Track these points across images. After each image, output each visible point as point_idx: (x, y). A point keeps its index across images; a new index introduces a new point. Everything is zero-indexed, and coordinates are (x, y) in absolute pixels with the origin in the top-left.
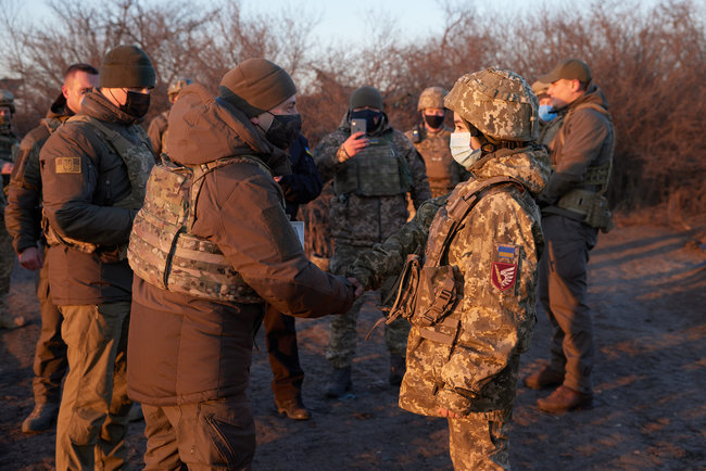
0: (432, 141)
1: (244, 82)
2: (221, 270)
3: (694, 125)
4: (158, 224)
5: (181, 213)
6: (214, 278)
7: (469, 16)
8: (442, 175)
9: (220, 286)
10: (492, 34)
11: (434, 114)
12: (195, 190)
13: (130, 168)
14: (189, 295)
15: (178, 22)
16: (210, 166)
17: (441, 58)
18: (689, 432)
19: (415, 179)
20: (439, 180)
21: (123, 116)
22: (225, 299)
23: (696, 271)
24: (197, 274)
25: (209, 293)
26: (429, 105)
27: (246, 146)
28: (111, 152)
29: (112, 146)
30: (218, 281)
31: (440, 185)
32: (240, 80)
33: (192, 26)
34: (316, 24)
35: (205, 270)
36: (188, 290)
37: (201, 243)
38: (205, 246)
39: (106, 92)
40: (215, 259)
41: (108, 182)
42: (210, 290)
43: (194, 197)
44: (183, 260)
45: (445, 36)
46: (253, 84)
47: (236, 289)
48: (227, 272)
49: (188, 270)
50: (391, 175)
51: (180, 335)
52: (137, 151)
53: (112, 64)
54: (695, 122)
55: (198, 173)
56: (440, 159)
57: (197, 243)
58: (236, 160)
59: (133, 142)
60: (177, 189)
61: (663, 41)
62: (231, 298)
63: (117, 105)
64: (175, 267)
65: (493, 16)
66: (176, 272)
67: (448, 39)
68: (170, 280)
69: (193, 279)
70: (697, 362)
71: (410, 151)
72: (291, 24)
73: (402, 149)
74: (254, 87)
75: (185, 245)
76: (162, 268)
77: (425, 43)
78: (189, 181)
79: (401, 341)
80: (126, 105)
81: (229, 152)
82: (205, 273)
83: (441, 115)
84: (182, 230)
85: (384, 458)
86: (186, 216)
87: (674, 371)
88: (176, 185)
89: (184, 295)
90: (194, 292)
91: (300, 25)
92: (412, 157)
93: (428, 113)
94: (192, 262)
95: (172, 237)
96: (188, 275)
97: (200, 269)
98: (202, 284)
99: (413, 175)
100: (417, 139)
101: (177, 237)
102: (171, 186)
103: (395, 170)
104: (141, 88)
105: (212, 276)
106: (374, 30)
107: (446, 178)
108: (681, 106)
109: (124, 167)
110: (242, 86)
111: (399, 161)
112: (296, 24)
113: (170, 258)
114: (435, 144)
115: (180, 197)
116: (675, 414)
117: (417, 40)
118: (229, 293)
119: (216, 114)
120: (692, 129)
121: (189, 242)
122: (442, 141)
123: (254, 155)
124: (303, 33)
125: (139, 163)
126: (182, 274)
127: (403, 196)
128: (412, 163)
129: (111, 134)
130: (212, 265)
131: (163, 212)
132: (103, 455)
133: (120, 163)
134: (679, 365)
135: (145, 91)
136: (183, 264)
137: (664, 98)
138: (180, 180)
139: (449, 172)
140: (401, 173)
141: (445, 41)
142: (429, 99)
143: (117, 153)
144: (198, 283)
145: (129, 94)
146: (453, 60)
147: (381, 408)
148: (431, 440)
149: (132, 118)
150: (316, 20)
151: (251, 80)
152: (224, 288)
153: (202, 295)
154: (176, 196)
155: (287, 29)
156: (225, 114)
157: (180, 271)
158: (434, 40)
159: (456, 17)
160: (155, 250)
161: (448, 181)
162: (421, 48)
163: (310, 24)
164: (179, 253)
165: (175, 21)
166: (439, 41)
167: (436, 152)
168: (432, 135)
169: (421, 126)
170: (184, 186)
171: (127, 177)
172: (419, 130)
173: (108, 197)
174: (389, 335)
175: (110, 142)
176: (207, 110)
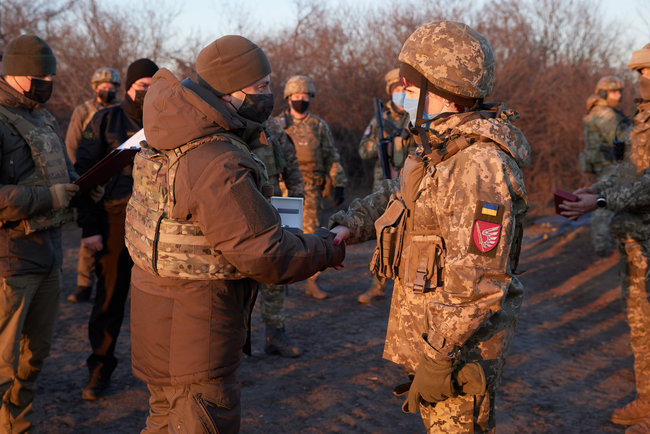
0: (298, 127)
1: (219, 59)
2: (206, 251)
3: (527, 112)
4: (143, 210)
5: (161, 200)
6: (202, 259)
7: (320, 9)
8: (308, 159)
9: (207, 266)
10: (344, 26)
11: (300, 98)
12: (172, 175)
13: (33, 148)
14: (178, 279)
15: (35, 11)
16: (184, 149)
17: (295, 49)
18: (539, 388)
19: (287, 160)
20: (305, 164)
21: (25, 100)
22: (215, 278)
23: (532, 245)
24: (183, 257)
25: (198, 274)
26: (295, 90)
27: (215, 124)
28: (12, 134)
29: (15, 129)
30: (206, 262)
31: (306, 168)
32: (216, 57)
33: (49, 15)
34: (177, 15)
35: (191, 252)
36: (178, 273)
37: (183, 227)
38: (188, 229)
39: (10, 80)
40: (199, 241)
41: (12, 162)
42: (198, 271)
43: (171, 183)
44: (169, 245)
45: (297, 29)
46: (228, 61)
47: (224, 268)
48: (213, 252)
49: (174, 255)
50: (267, 158)
51: (171, 318)
52: (40, 132)
53: (15, 53)
54: (528, 109)
55: (173, 157)
56: (306, 144)
57: (179, 227)
58: (207, 140)
59: (36, 124)
60: (155, 177)
61: (496, 35)
62: (221, 276)
63: (21, 91)
64: (161, 253)
65: (347, 9)
66: (163, 257)
67: (299, 31)
68: (159, 266)
69: (181, 263)
70: (540, 326)
71: (282, 134)
72: (152, 15)
73: (275, 133)
74: (228, 64)
75: (168, 230)
76: (150, 255)
77: (277, 35)
78: (164, 166)
79: (276, 313)
80: (30, 91)
81: (199, 134)
82: (192, 256)
83: (306, 100)
84: (164, 216)
85: (267, 422)
86: (166, 202)
87: (521, 334)
88: (153, 172)
89: (173, 279)
90: (183, 275)
91: (161, 16)
92: (284, 140)
93: (294, 98)
94: (178, 246)
95: (155, 224)
96: (175, 259)
97: (185, 252)
98: (189, 267)
99: (285, 157)
100: (284, 125)
101: (159, 223)
102: (150, 174)
103: (271, 153)
104: (45, 76)
105: (199, 257)
106: (230, 22)
107: (311, 162)
108: (516, 95)
109: (27, 148)
110: (217, 63)
111: (273, 144)
112: (158, 15)
113: (155, 244)
114: (301, 130)
115: (158, 185)
116: (526, 373)
117: (270, 31)
118: (218, 272)
119: (182, 98)
120: (526, 115)
121: (171, 227)
122: (308, 127)
123: (225, 132)
124: (165, 23)
125: (41, 144)
126: (169, 259)
127: (278, 176)
128: (283, 145)
129: (13, 117)
130: (197, 247)
131: (147, 200)
132: (12, 418)
133: (22, 143)
134: (525, 329)
135: (47, 79)
136: (169, 249)
137: (500, 88)
138: (156, 167)
139: (315, 156)
140: (275, 155)
141: (297, 34)
142: (294, 85)
143: (20, 135)
144: (185, 266)
145: (33, 82)
146: (304, 51)
147: (260, 375)
148: (308, 404)
149: (34, 102)
150: (177, 12)
151: (226, 57)
152: (212, 268)
153: (191, 277)
154: (153, 183)
155: (149, 20)
156: (191, 96)
157: (167, 257)
158: (285, 32)
159: (306, 11)
160: (143, 238)
161: (314, 165)
162: (273, 39)
163: (170, 15)
164: (163, 238)
165: (32, 10)
166: (291, 32)
167: (303, 137)
168: (298, 122)
169: (287, 112)
170: (161, 172)
171: (30, 156)
172: (286, 116)
173: (12, 176)
174: (264, 308)
175: (12, 125)
176: (174, 94)
